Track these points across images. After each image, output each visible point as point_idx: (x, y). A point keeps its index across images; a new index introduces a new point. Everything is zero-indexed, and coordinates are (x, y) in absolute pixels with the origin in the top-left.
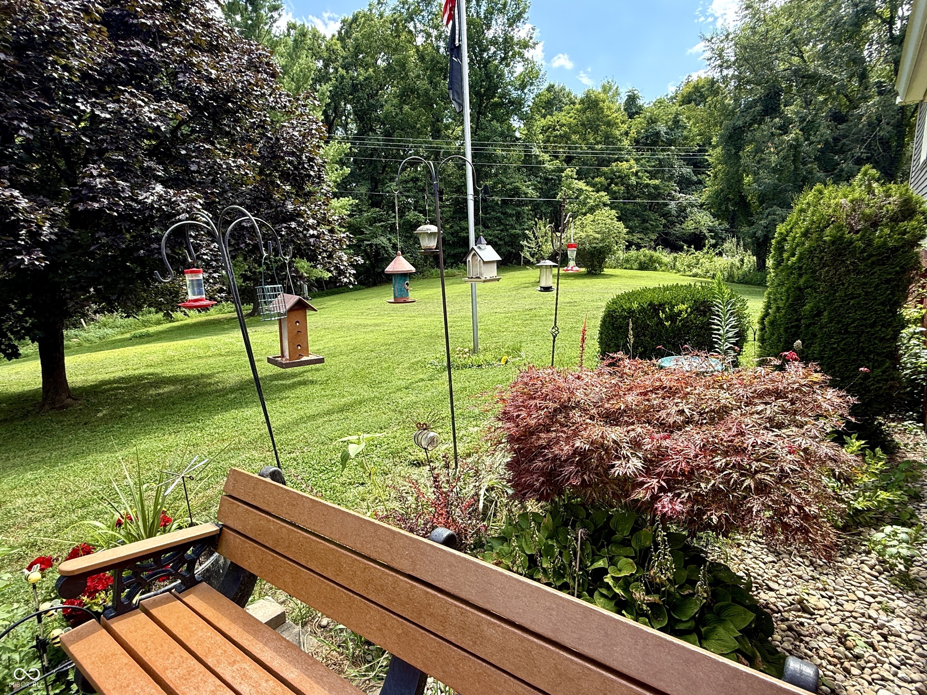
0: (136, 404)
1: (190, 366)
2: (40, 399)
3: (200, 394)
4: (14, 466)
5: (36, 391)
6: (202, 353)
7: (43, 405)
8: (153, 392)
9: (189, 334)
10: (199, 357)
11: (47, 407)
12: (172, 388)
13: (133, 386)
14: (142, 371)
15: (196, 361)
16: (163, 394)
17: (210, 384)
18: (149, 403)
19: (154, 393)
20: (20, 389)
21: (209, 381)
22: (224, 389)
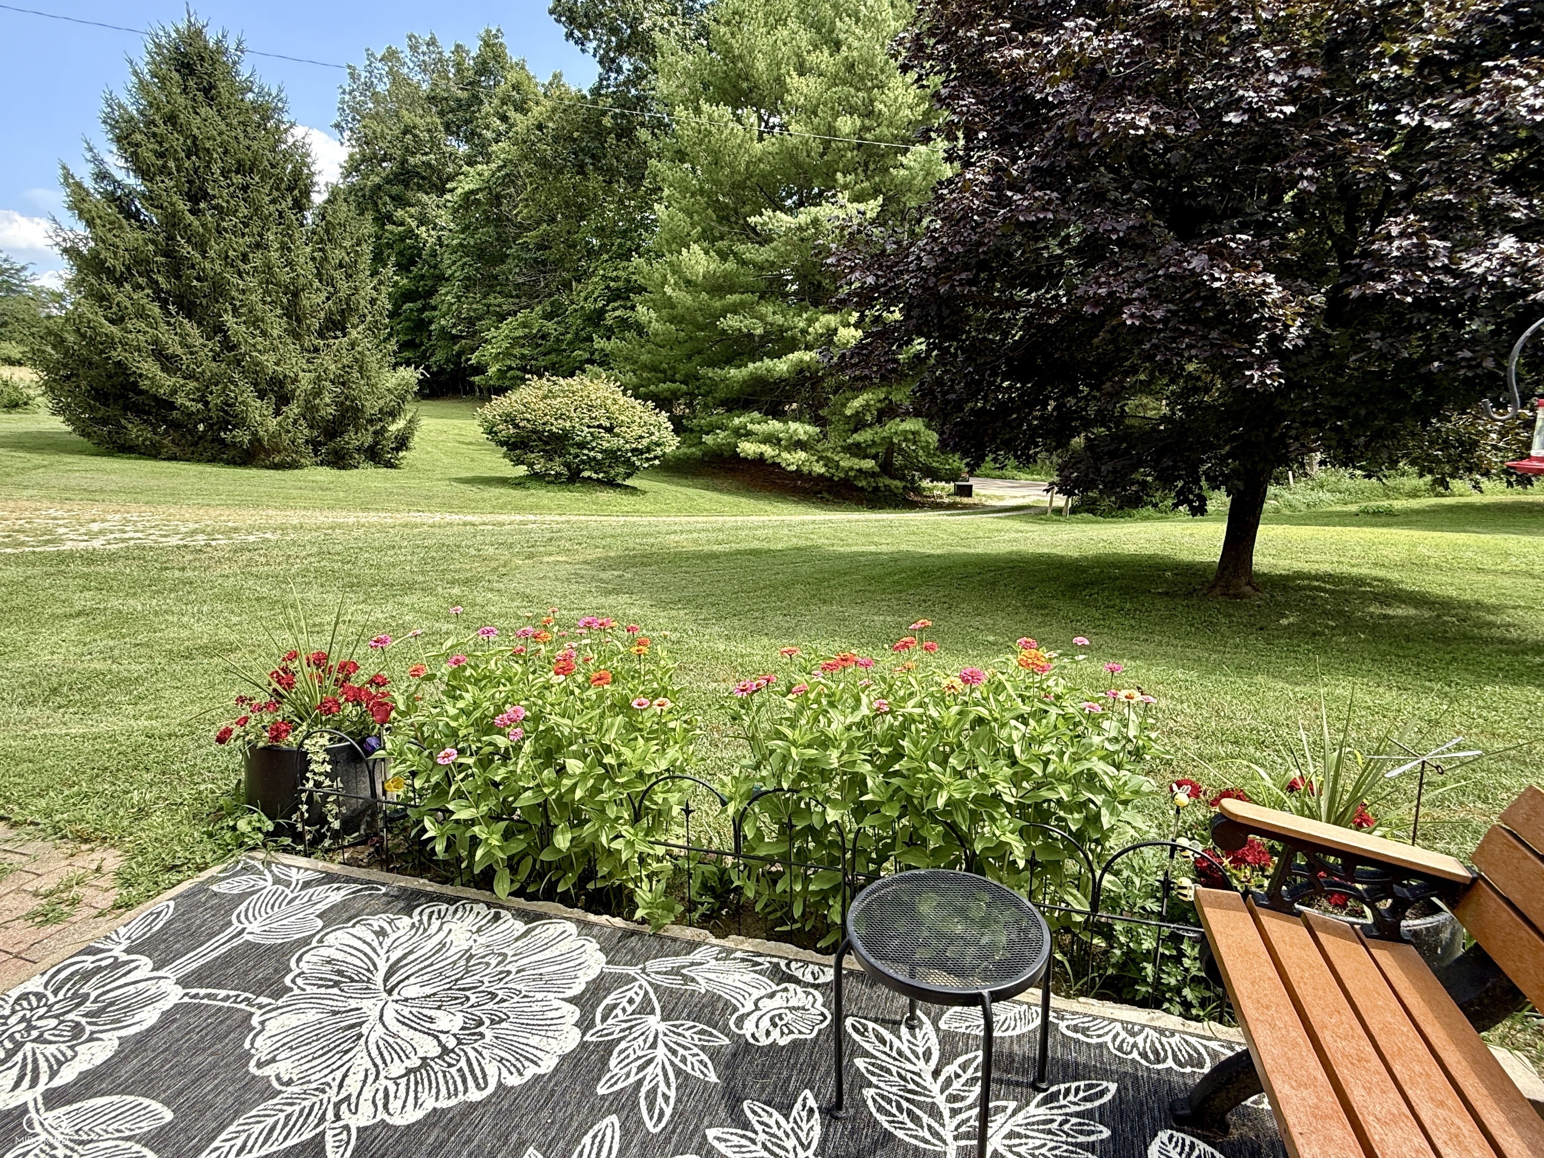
0: (1342, 621)
1: (1456, 581)
2: (1211, 578)
3: (1464, 635)
4: (1166, 655)
5: (1209, 564)
6: (1487, 562)
7: (1214, 587)
8: (1375, 609)
9: (1471, 523)
10: (1480, 570)
11: (1218, 590)
12: (1412, 612)
13: (1344, 592)
14: (1364, 571)
15: (1474, 577)
16: (1393, 617)
17: (1491, 625)
18: (1364, 626)
19: (1378, 612)
20: (1190, 558)
21: (1491, 618)
22: (1519, 642)
